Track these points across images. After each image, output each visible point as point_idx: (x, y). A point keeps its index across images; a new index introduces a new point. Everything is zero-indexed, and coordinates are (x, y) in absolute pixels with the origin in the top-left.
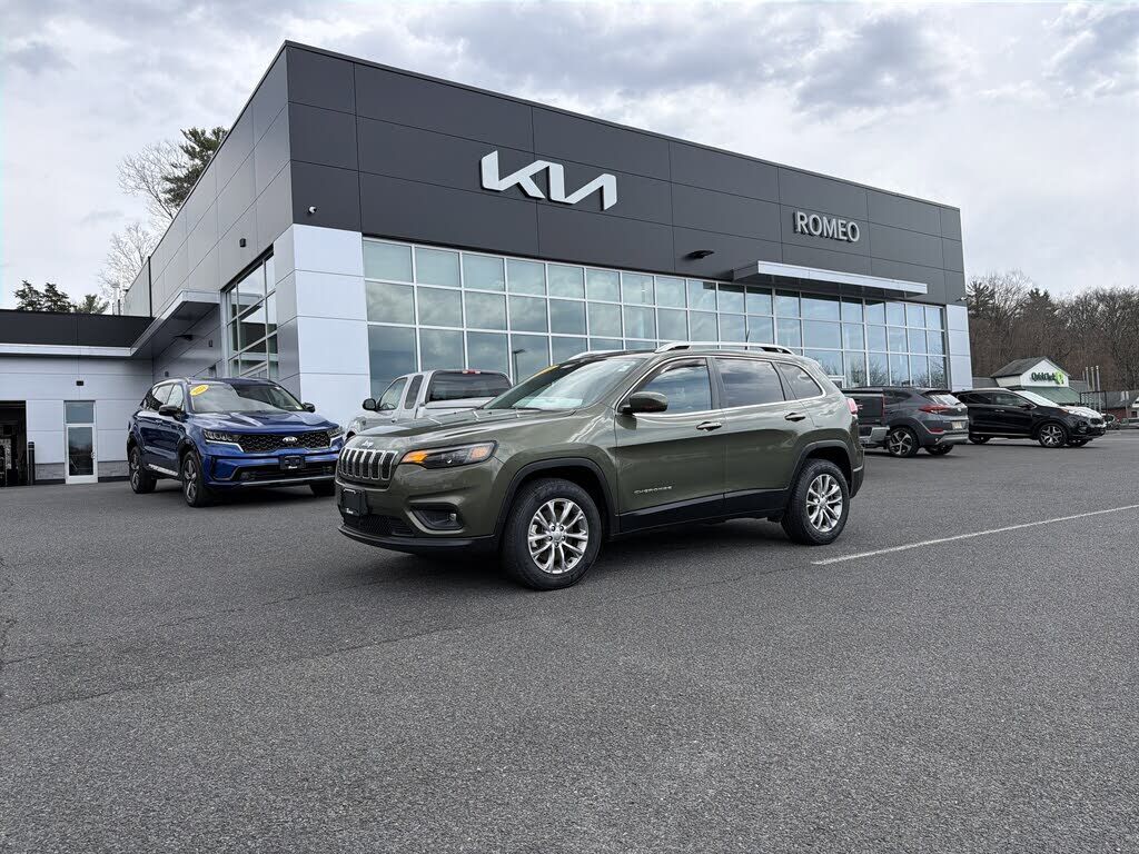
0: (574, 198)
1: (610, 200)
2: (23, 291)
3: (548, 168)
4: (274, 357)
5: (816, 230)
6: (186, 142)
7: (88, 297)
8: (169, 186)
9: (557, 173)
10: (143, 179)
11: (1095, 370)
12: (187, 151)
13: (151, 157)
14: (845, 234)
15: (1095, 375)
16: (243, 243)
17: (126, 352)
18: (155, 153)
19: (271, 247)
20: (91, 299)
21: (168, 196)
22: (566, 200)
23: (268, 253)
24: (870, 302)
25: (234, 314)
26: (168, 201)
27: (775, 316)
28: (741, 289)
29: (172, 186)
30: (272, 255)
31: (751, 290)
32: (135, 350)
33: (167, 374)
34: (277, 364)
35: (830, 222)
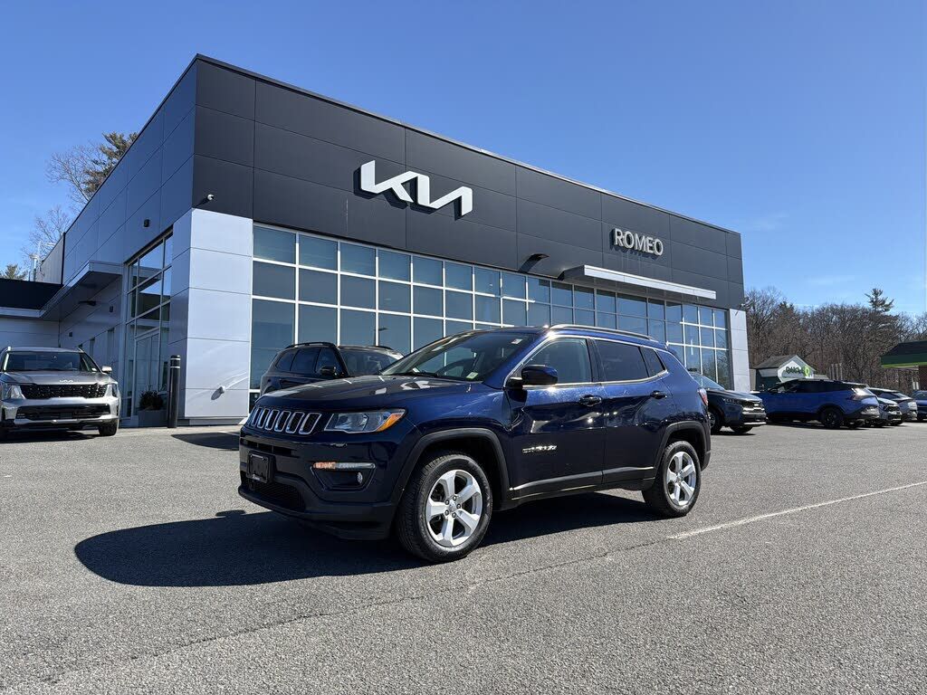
0: (437, 204)
1: (467, 208)
3: (416, 178)
4: (165, 324)
5: (629, 243)
6: (107, 145)
7: (10, 267)
8: (88, 178)
9: (424, 183)
10: (67, 171)
11: (839, 367)
12: (107, 151)
14: (651, 248)
15: (839, 371)
16: (147, 224)
17: (35, 313)
19: (171, 227)
20: (12, 269)
21: (88, 186)
22: (431, 205)
23: (168, 232)
24: (670, 304)
25: (134, 285)
26: (88, 190)
27: (596, 310)
28: (569, 287)
29: (92, 178)
30: (171, 234)
31: (578, 289)
32: (43, 312)
33: (71, 335)
34: (168, 329)
35: (640, 238)
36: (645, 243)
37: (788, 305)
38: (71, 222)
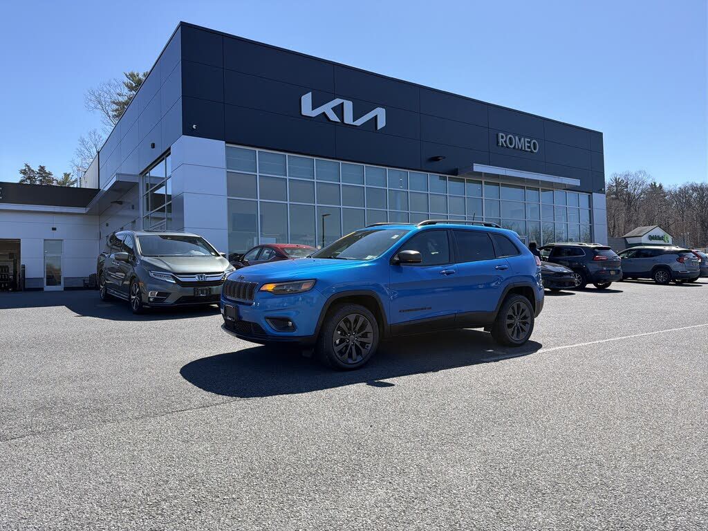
0: (359, 122)
1: (381, 123)
2: (25, 170)
3: (343, 103)
4: (169, 216)
5: (511, 144)
6: (127, 80)
7: (65, 174)
8: (115, 107)
9: (348, 106)
10: (100, 102)
12: (127, 86)
13: (105, 89)
14: (529, 147)
16: (153, 146)
17: (82, 210)
18: (108, 87)
19: (170, 149)
20: (67, 175)
21: (115, 113)
22: (355, 123)
23: (167, 153)
24: (544, 190)
25: (147, 190)
26: (115, 116)
27: (484, 198)
28: (463, 181)
29: (117, 107)
30: (170, 154)
31: (469, 181)
32: (88, 209)
33: (107, 225)
34: (171, 219)
35: (520, 140)
36: (522, 143)
37: (658, 185)
38: (104, 141)
